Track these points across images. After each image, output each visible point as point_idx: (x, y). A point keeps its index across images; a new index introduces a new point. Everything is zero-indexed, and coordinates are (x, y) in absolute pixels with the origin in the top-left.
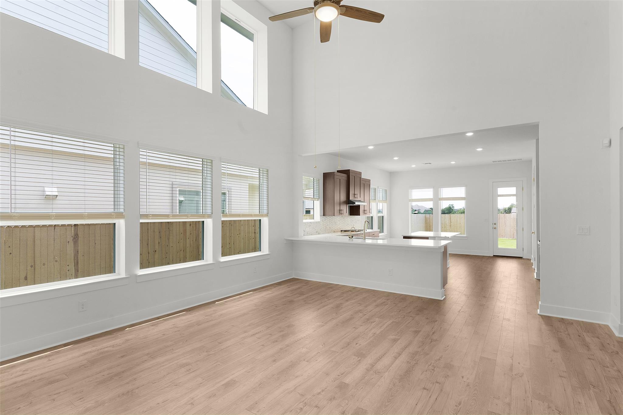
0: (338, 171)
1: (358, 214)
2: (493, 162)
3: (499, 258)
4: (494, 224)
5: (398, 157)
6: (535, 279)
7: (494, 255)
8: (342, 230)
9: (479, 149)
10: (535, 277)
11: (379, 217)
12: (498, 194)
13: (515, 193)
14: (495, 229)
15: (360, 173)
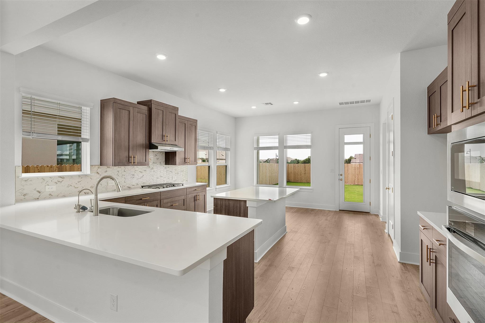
0: (139, 103)
1: (174, 163)
2: (341, 104)
3: (345, 214)
4: (340, 175)
5: (225, 89)
6: (399, 262)
7: (340, 209)
8: (142, 185)
9: (323, 75)
10: (399, 260)
11: (218, 167)
12: (345, 142)
13: (362, 141)
14: (341, 180)
15: (176, 109)
